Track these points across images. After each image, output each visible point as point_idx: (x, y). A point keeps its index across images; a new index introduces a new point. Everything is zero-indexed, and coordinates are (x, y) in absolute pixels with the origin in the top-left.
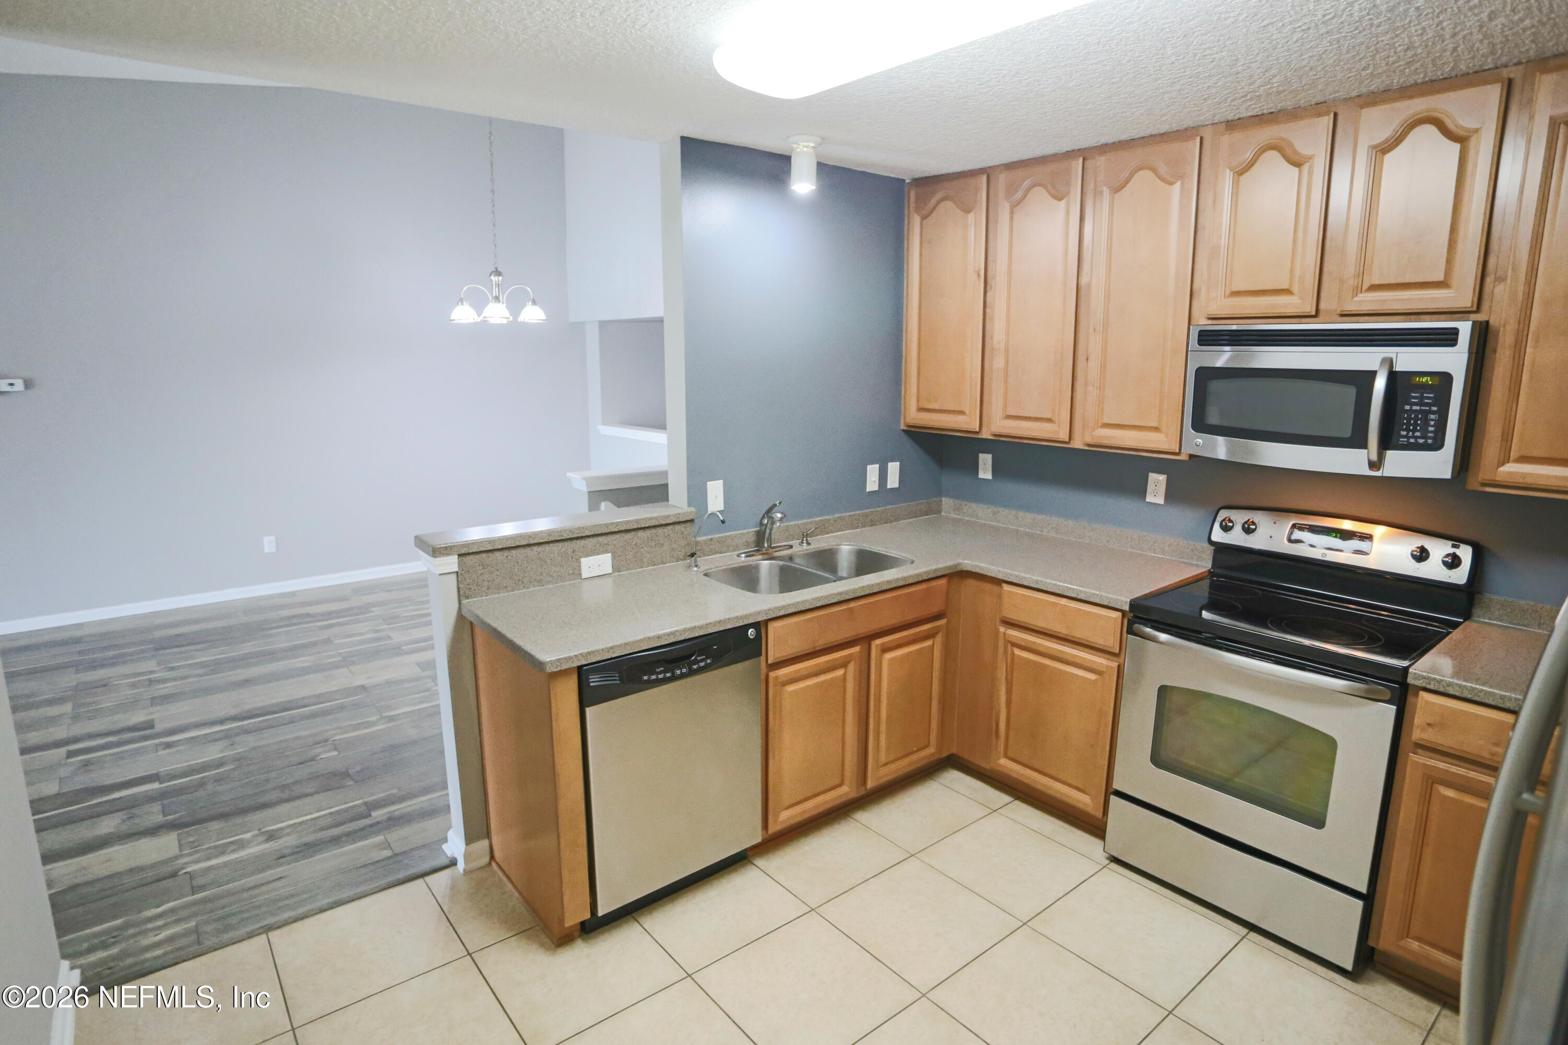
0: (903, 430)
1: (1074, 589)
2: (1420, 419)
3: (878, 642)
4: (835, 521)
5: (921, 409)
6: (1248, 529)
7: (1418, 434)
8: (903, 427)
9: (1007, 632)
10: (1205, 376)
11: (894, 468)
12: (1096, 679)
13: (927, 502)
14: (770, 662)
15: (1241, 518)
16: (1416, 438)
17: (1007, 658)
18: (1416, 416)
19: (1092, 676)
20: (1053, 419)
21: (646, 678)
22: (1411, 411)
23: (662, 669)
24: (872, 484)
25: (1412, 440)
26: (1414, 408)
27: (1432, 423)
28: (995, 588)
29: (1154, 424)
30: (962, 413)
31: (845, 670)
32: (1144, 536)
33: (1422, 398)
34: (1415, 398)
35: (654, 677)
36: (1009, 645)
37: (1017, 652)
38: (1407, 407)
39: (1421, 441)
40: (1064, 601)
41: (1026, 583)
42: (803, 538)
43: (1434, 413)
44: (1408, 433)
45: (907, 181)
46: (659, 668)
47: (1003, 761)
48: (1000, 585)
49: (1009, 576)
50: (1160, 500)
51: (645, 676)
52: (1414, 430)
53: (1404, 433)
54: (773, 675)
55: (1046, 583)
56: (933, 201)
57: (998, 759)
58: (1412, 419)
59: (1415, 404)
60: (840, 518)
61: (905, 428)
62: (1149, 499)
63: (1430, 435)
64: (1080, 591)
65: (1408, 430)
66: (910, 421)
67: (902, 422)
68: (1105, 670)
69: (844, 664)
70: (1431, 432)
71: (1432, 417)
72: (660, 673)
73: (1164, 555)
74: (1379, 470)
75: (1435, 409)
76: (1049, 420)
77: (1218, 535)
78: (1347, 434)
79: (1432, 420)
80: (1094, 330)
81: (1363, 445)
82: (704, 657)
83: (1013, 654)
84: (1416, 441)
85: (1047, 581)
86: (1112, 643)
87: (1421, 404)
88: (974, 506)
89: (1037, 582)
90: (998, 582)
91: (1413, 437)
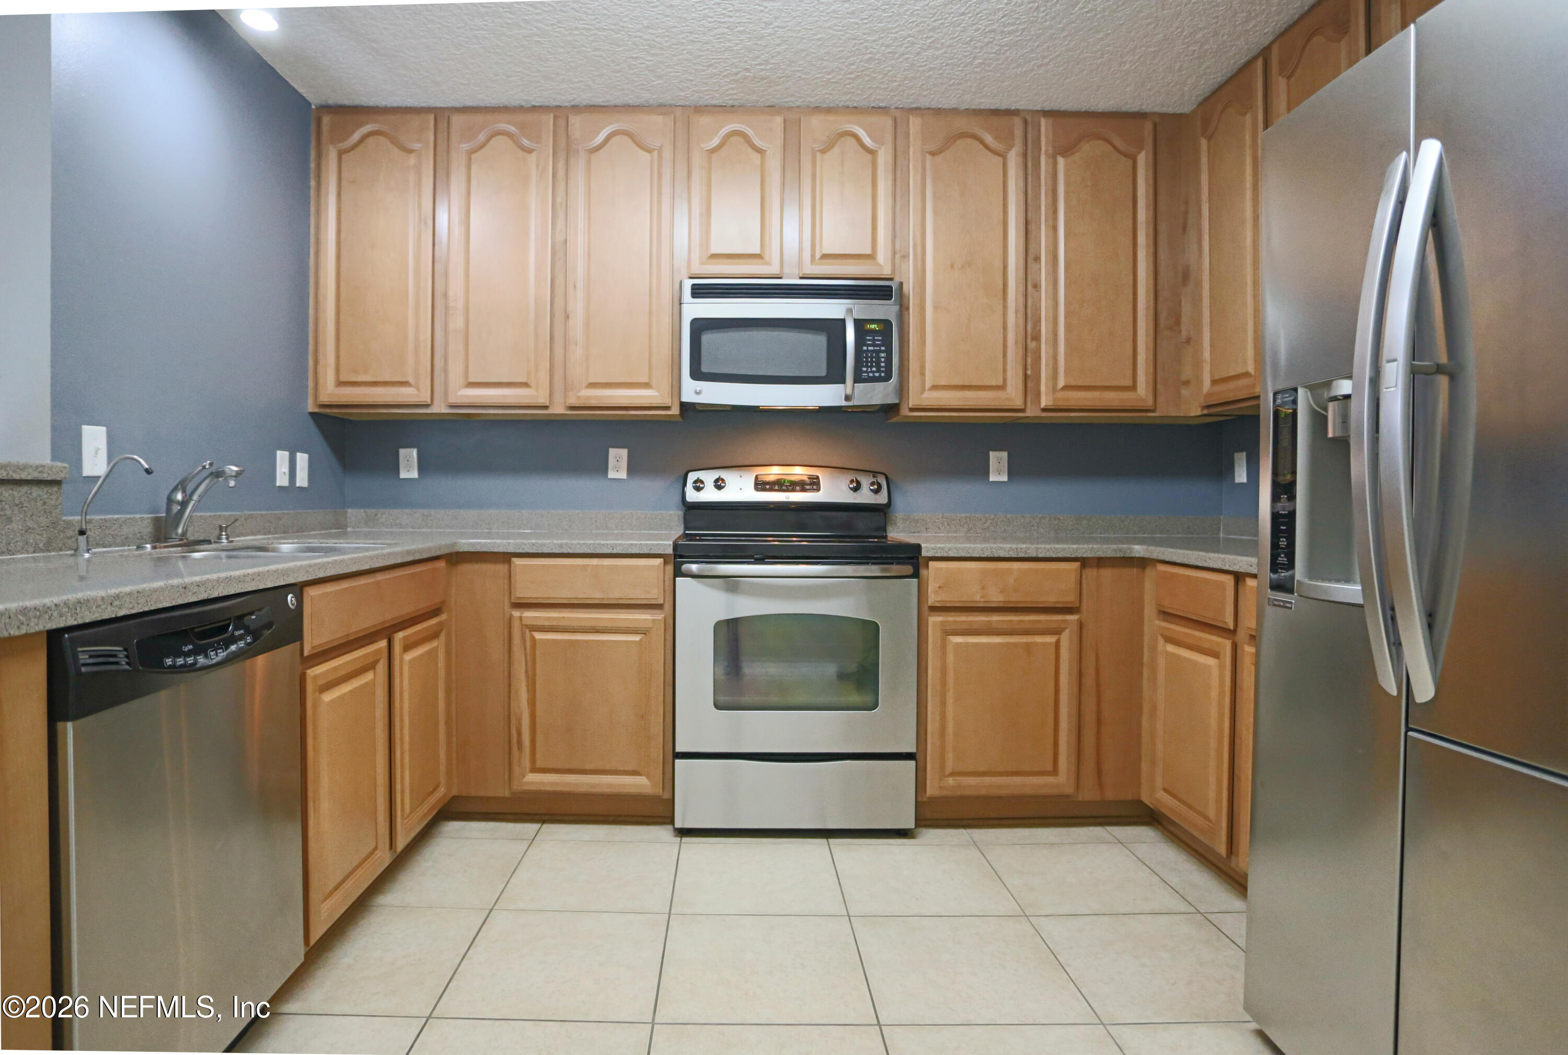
0: (312, 414)
1: (607, 544)
2: (874, 357)
3: (400, 635)
4: (246, 519)
5: (340, 384)
6: (719, 484)
7: (874, 369)
8: (311, 408)
9: (523, 615)
10: (700, 327)
11: (302, 459)
12: (641, 640)
13: (334, 512)
14: (306, 653)
15: (708, 477)
16: (873, 372)
17: (525, 649)
18: (872, 355)
19: (637, 638)
20: (529, 383)
21: (169, 661)
22: (868, 351)
23: (190, 647)
24: (282, 480)
25: (871, 375)
26: (870, 348)
27: (883, 360)
28: (502, 568)
29: (646, 380)
30: (405, 384)
31: (375, 672)
32: (610, 514)
33: (874, 340)
34: (869, 340)
35: (180, 661)
36: (527, 630)
37: (538, 636)
38: (865, 348)
39: (877, 375)
40: (595, 561)
41: (546, 551)
42: (221, 531)
43: (883, 352)
44: (867, 369)
45: (313, 107)
46: (186, 646)
47: (532, 778)
48: (509, 562)
49: (523, 546)
50: (623, 475)
51: (168, 658)
52: (872, 367)
53: (865, 369)
54: (312, 674)
55: (572, 544)
56: (357, 136)
57: (524, 776)
58: (870, 357)
59: (870, 345)
60: (251, 516)
61: (316, 410)
62: (611, 475)
63: (882, 369)
64: (616, 545)
65: (867, 367)
66: (324, 398)
67: (310, 401)
68: (651, 626)
69: (371, 666)
70: (883, 367)
71: (883, 355)
72: (188, 654)
73: (632, 530)
74: (851, 401)
75: (883, 348)
76: (525, 385)
77: (692, 496)
78: (823, 372)
79: (883, 357)
80: (575, 286)
81: (843, 381)
82: (242, 631)
83: (534, 640)
84: (874, 375)
85: (573, 542)
86: (655, 594)
87: (874, 345)
88: (396, 512)
89: (561, 546)
90: (506, 557)
91: (872, 372)
